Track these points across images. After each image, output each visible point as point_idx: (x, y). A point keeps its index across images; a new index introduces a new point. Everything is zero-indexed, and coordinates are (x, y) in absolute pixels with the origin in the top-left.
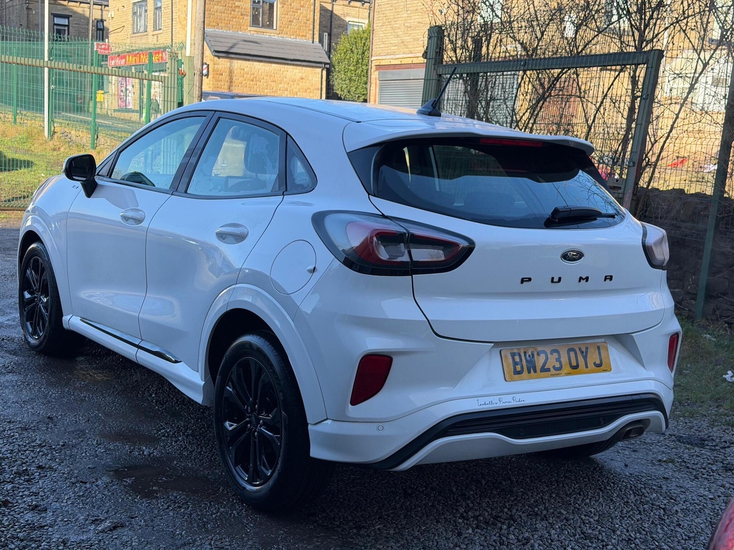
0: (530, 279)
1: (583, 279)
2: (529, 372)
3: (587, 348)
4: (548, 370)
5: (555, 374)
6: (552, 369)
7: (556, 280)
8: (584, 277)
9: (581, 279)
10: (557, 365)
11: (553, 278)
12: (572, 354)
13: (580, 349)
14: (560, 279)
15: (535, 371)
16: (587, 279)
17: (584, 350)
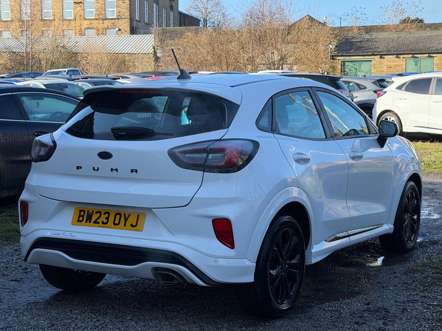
0: (81, 168)
1: (114, 170)
2: (86, 222)
3: (130, 215)
4: (99, 223)
5: (102, 226)
6: (101, 223)
7: (96, 169)
8: (114, 169)
9: (112, 170)
10: (105, 221)
11: (94, 168)
12: (118, 216)
13: (125, 215)
14: (98, 168)
15: (90, 222)
16: (117, 170)
17: (127, 215)
